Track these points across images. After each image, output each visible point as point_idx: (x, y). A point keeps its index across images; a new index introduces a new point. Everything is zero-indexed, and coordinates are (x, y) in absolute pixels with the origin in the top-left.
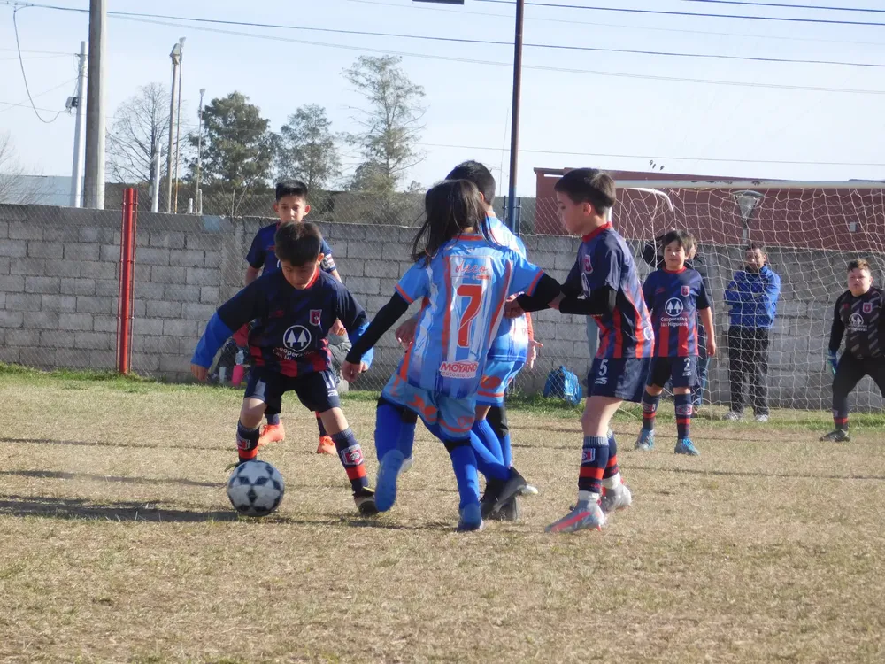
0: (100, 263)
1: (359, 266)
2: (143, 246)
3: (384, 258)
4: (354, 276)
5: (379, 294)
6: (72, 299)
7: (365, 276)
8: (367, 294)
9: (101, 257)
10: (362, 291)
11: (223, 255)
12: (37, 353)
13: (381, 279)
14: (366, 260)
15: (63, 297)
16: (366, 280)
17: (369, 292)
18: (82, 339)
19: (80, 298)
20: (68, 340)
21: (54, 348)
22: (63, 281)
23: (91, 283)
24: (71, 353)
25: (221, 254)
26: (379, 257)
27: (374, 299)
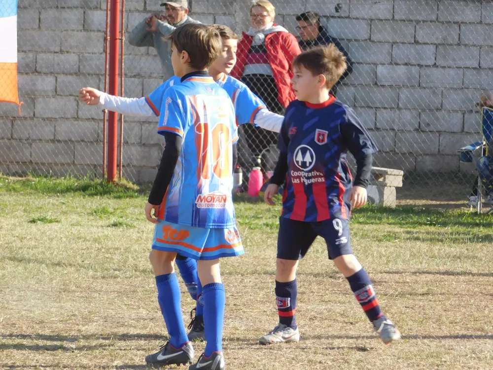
0: (84, 33)
1: (408, 30)
2: (137, 10)
3: (442, 19)
4: (403, 43)
5: (435, 65)
6: (50, 79)
7: (417, 42)
8: (420, 66)
9: (85, 26)
10: (413, 62)
11: (237, 20)
12: (8, 148)
13: (437, 46)
14: (418, 22)
15: (39, 77)
16: (418, 47)
17: (422, 63)
18: (64, 129)
19: (61, 78)
20: (47, 131)
21: (30, 141)
22: (41, 56)
23: (73, 58)
24: (50, 146)
25: (235, 18)
26: (434, 18)
27: (428, 71)
